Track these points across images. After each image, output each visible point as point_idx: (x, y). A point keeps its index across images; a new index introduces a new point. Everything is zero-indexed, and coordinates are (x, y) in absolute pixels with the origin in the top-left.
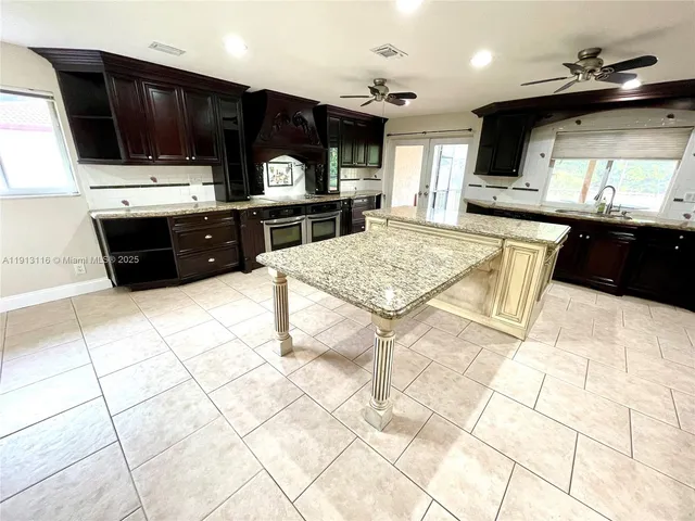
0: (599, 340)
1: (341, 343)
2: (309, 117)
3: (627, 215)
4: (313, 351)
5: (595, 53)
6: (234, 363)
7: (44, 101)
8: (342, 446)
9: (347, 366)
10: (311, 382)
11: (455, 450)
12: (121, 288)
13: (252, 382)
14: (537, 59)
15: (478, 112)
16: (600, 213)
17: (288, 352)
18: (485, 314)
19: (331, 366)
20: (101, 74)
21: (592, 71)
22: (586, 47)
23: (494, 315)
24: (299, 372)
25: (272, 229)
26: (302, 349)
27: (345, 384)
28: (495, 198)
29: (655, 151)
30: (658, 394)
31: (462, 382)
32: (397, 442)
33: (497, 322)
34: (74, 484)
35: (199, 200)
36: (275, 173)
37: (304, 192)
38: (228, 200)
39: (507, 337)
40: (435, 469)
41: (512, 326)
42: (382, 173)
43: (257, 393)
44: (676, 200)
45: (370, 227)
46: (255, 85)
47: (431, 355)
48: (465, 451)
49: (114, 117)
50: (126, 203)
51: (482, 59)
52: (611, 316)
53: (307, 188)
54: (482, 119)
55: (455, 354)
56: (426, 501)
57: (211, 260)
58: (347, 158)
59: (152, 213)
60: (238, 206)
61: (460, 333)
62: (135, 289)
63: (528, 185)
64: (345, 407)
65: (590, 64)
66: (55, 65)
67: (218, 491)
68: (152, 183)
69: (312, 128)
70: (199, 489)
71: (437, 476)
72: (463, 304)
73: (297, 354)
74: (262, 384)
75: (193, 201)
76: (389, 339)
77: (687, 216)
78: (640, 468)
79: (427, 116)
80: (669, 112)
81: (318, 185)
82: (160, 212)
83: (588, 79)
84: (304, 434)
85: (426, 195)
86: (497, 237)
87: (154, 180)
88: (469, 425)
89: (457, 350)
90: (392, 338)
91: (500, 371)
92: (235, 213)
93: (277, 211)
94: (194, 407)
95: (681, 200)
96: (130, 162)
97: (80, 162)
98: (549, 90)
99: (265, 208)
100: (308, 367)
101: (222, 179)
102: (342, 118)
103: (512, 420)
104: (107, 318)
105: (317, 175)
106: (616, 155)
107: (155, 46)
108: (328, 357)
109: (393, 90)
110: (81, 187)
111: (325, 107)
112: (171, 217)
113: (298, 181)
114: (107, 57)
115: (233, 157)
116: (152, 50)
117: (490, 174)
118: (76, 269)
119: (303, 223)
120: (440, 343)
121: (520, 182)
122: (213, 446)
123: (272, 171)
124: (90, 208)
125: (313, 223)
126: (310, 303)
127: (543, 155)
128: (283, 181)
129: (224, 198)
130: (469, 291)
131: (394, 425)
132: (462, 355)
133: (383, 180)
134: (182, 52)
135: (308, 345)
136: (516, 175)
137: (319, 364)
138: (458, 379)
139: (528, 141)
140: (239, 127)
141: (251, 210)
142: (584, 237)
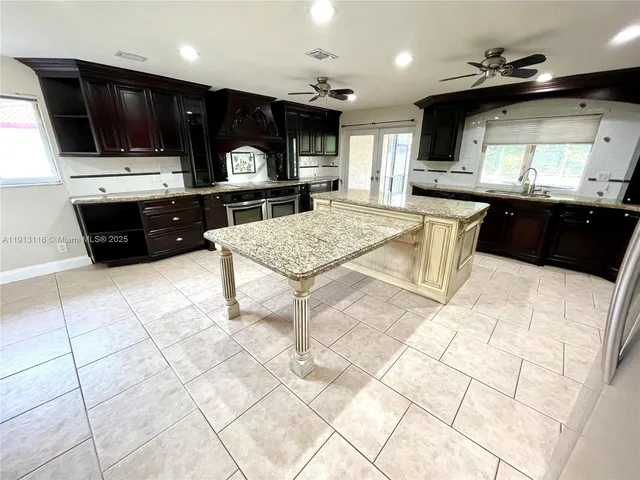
0: (512, 303)
1: (284, 308)
2: (269, 112)
3: (548, 194)
4: (258, 315)
5: (498, 53)
6: (188, 326)
7: (29, 103)
8: (267, 390)
9: (285, 327)
10: (252, 340)
11: (363, 394)
12: (100, 264)
13: (201, 340)
14: (450, 59)
15: (419, 104)
16: (525, 193)
17: (235, 315)
18: (413, 283)
19: (271, 327)
20: (77, 79)
21: (497, 68)
22: (491, 48)
23: (419, 283)
24: (243, 332)
25: (234, 212)
26: (248, 313)
27: (280, 342)
28: (436, 181)
29: (571, 136)
30: (550, 347)
31: (382, 340)
32: (314, 387)
33: (423, 289)
34: (38, 420)
35: (169, 187)
36: (239, 162)
37: (266, 178)
38: (195, 186)
39: (432, 302)
40: (342, 408)
41: (434, 291)
42: (339, 161)
43: (204, 349)
44: (590, 179)
45: (318, 207)
46: (217, 85)
47: (360, 317)
48: (371, 394)
49: (89, 116)
50: (103, 190)
51: (404, 59)
52: (528, 282)
53: (269, 175)
54: (423, 110)
55: (381, 316)
56: (329, 432)
57: (179, 239)
58: (306, 147)
59: (124, 198)
60: (202, 192)
61: (391, 298)
62: (111, 266)
63: (464, 168)
64: (276, 360)
65: (495, 63)
66: (37, 72)
67: (157, 426)
68: (127, 172)
69: (271, 122)
70: (141, 424)
71: (343, 414)
72: (395, 274)
73: (243, 317)
74: (209, 342)
75: (164, 187)
76: (303, 299)
77: (601, 194)
78: (518, 407)
79: (373, 108)
80: (582, 101)
81: (278, 171)
82: (131, 198)
83: (494, 75)
84: (237, 381)
85: (377, 179)
86: (418, 214)
87: (128, 169)
88: (380, 374)
89: (383, 313)
90: (306, 298)
91: (418, 331)
92: (200, 197)
93: (238, 195)
94: (147, 361)
95: (595, 180)
96: (104, 154)
97: (61, 155)
98: (466, 85)
99: (227, 193)
100: (250, 329)
101: (189, 169)
102: (299, 112)
103: (418, 369)
104: (84, 290)
105: (277, 164)
106: (537, 141)
107: (120, 54)
108: (269, 319)
109: (334, 87)
110: (62, 177)
111: (283, 103)
112: (142, 201)
113: (260, 169)
114: (82, 65)
115: (199, 149)
116: (119, 58)
117: (430, 159)
118: (59, 249)
119: (264, 206)
120: (370, 307)
121: (457, 167)
122: (159, 391)
123: (236, 160)
124: (71, 195)
125: (273, 205)
126: (263, 275)
127: (475, 142)
128: (246, 168)
129: (191, 184)
130: (399, 261)
131: (314, 373)
132: (387, 317)
133: (340, 167)
134: (145, 59)
135: (254, 310)
136: (452, 159)
137: (261, 326)
138: (379, 337)
139: (463, 129)
140: (203, 121)
141: (214, 195)
142: (509, 214)
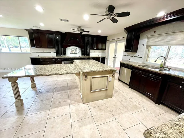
20: (32, 33)
25: (64, 63)
28: (130, 60)
35: (53, 56)
38: (57, 56)
42: (106, 51)
49: (34, 40)
50: (38, 55)
54: (127, 34)
63: (139, 55)
66: (28, 32)
81: (82, 53)
85: (115, 58)
87: (44, 51)
93: (66, 59)
96: (37, 48)
97: (31, 48)
99: (62, 58)
110: (31, 52)
113: (79, 52)
114: (33, 30)
121: (136, 55)
123: (71, 50)
124: (32, 56)
127: (143, 45)
128: (74, 52)
134: (39, 27)
142: (144, 76)
